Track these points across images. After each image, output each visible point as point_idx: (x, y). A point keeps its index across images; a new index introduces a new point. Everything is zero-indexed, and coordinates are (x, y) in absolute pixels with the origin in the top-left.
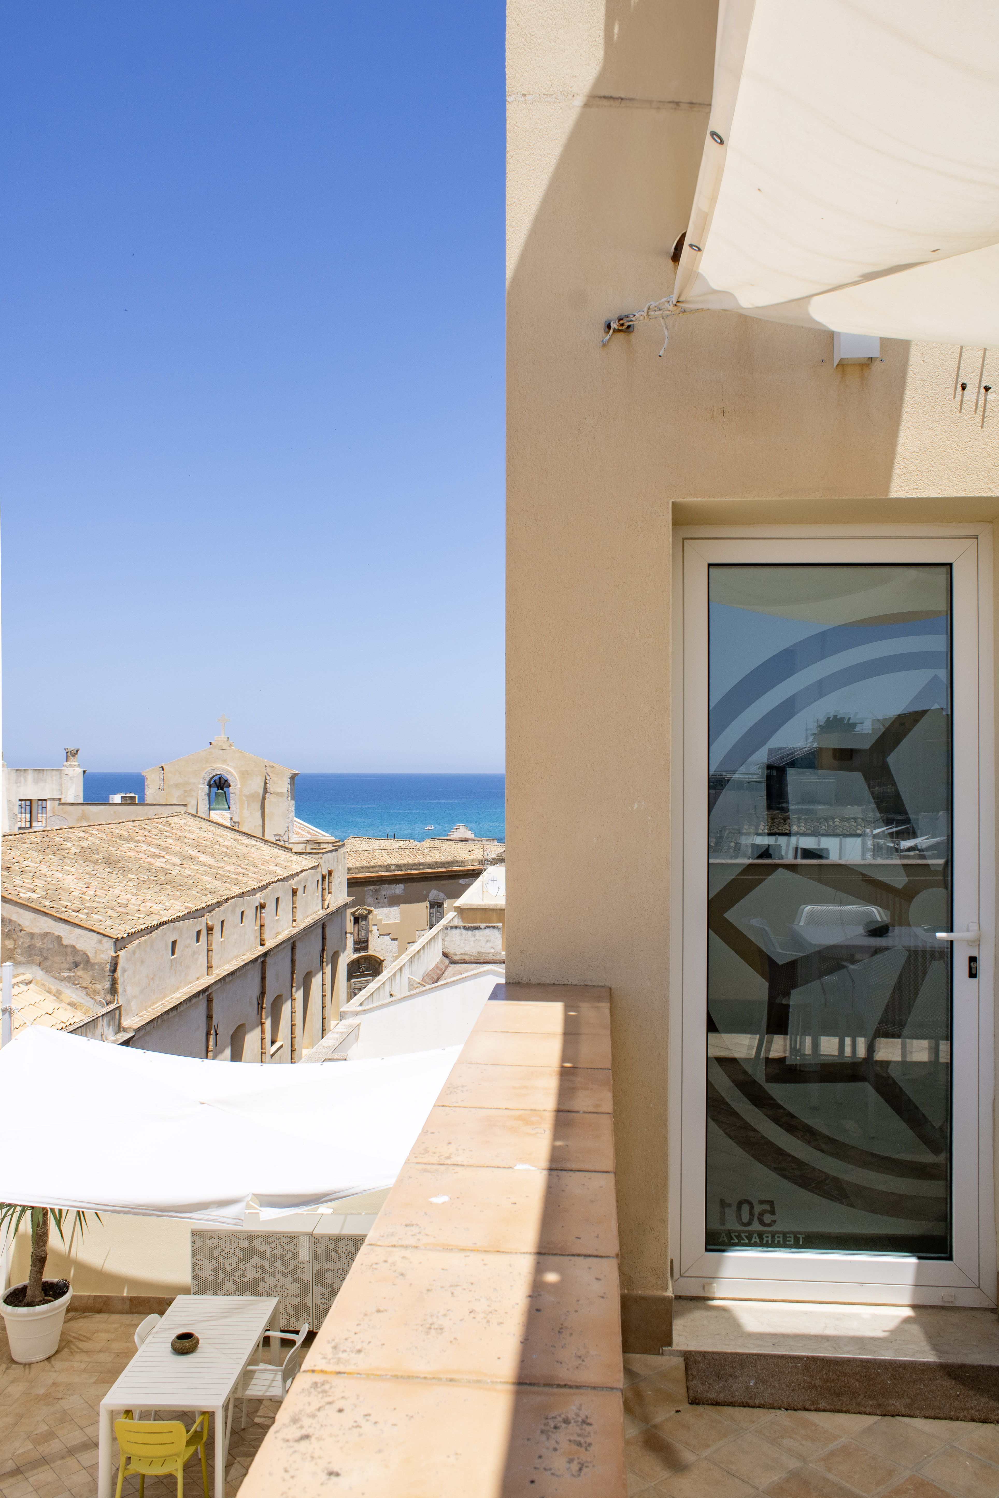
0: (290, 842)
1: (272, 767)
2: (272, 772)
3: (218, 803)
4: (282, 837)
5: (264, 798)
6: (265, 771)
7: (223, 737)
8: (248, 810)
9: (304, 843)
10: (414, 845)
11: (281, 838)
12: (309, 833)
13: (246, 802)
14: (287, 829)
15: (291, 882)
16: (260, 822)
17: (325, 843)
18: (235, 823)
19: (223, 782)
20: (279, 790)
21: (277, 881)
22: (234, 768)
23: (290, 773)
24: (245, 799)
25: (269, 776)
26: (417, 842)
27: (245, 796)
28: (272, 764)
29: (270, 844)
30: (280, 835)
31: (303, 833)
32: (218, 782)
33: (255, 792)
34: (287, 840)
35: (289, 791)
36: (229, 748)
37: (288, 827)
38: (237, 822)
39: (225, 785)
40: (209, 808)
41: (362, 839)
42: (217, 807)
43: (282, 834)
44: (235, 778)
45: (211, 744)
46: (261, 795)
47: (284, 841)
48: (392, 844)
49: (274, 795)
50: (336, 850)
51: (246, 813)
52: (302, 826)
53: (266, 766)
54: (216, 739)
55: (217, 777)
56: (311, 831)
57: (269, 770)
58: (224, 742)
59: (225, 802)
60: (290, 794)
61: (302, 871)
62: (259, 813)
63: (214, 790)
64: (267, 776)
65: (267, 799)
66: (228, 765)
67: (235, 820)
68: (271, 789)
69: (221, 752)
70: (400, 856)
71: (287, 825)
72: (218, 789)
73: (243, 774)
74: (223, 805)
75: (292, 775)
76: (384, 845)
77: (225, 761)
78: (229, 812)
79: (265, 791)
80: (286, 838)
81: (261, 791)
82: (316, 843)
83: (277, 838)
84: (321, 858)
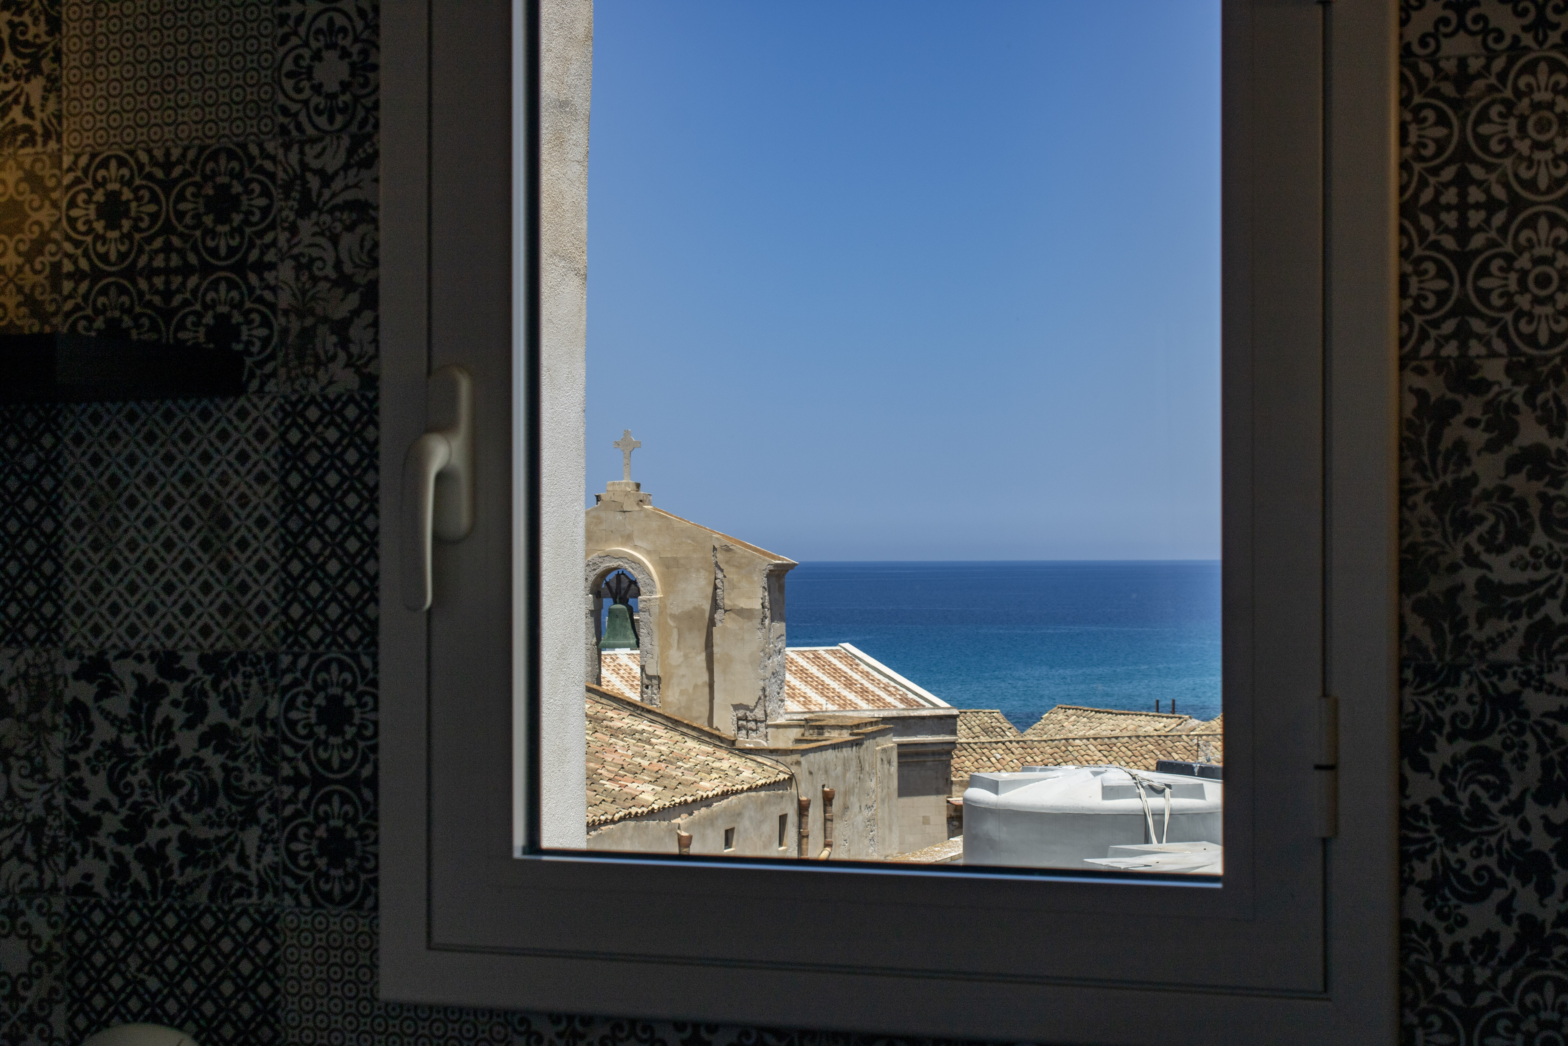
0: (769, 722)
1: (728, 549)
2: (727, 562)
3: (614, 634)
4: (752, 711)
5: (712, 623)
6: (713, 560)
7: (626, 483)
8: (679, 648)
9: (800, 726)
10: (1188, 726)
11: (748, 713)
12: (904, 699)
13: (675, 632)
14: (761, 693)
15: (682, 820)
16: (706, 677)
17: (834, 727)
18: (650, 678)
19: (625, 584)
20: (743, 603)
21: (621, 819)
22: (648, 553)
23: (766, 564)
24: (671, 623)
25: (722, 570)
26: (1197, 722)
27: (673, 616)
28: (729, 543)
29: (685, 730)
30: (746, 708)
31: (889, 699)
32: (613, 585)
33: (695, 608)
34: (762, 717)
35: (767, 604)
36: (637, 508)
37: (764, 690)
38: (654, 677)
39: (630, 592)
40: (597, 643)
41: (1080, 712)
42: (612, 642)
43: (752, 704)
44: (649, 575)
45: (598, 498)
46: (707, 615)
47: (756, 721)
48: (1143, 723)
49: (733, 615)
50: (857, 743)
51: (675, 656)
52: (892, 684)
53: (715, 549)
54: (610, 488)
55: (611, 577)
56: (911, 696)
57: (720, 557)
58: (627, 494)
59: (630, 632)
60: (768, 613)
61: (725, 795)
62: (702, 657)
63: (608, 602)
64: (718, 571)
65: (719, 624)
66: (635, 547)
67: (651, 671)
68: (726, 601)
69: (619, 517)
70: (1130, 753)
71: (762, 683)
72: (615, 603)
73: (668, 567)
74: (626, 637)
75: (772, 568)
76: (1124, 726)
77: (628, 539)
78: (638, 652)
79: (715, 606)
80: (759, 713)
81: (707, 606)
82: (813, 727)
83: (741, 713)
84: (798, 763)
